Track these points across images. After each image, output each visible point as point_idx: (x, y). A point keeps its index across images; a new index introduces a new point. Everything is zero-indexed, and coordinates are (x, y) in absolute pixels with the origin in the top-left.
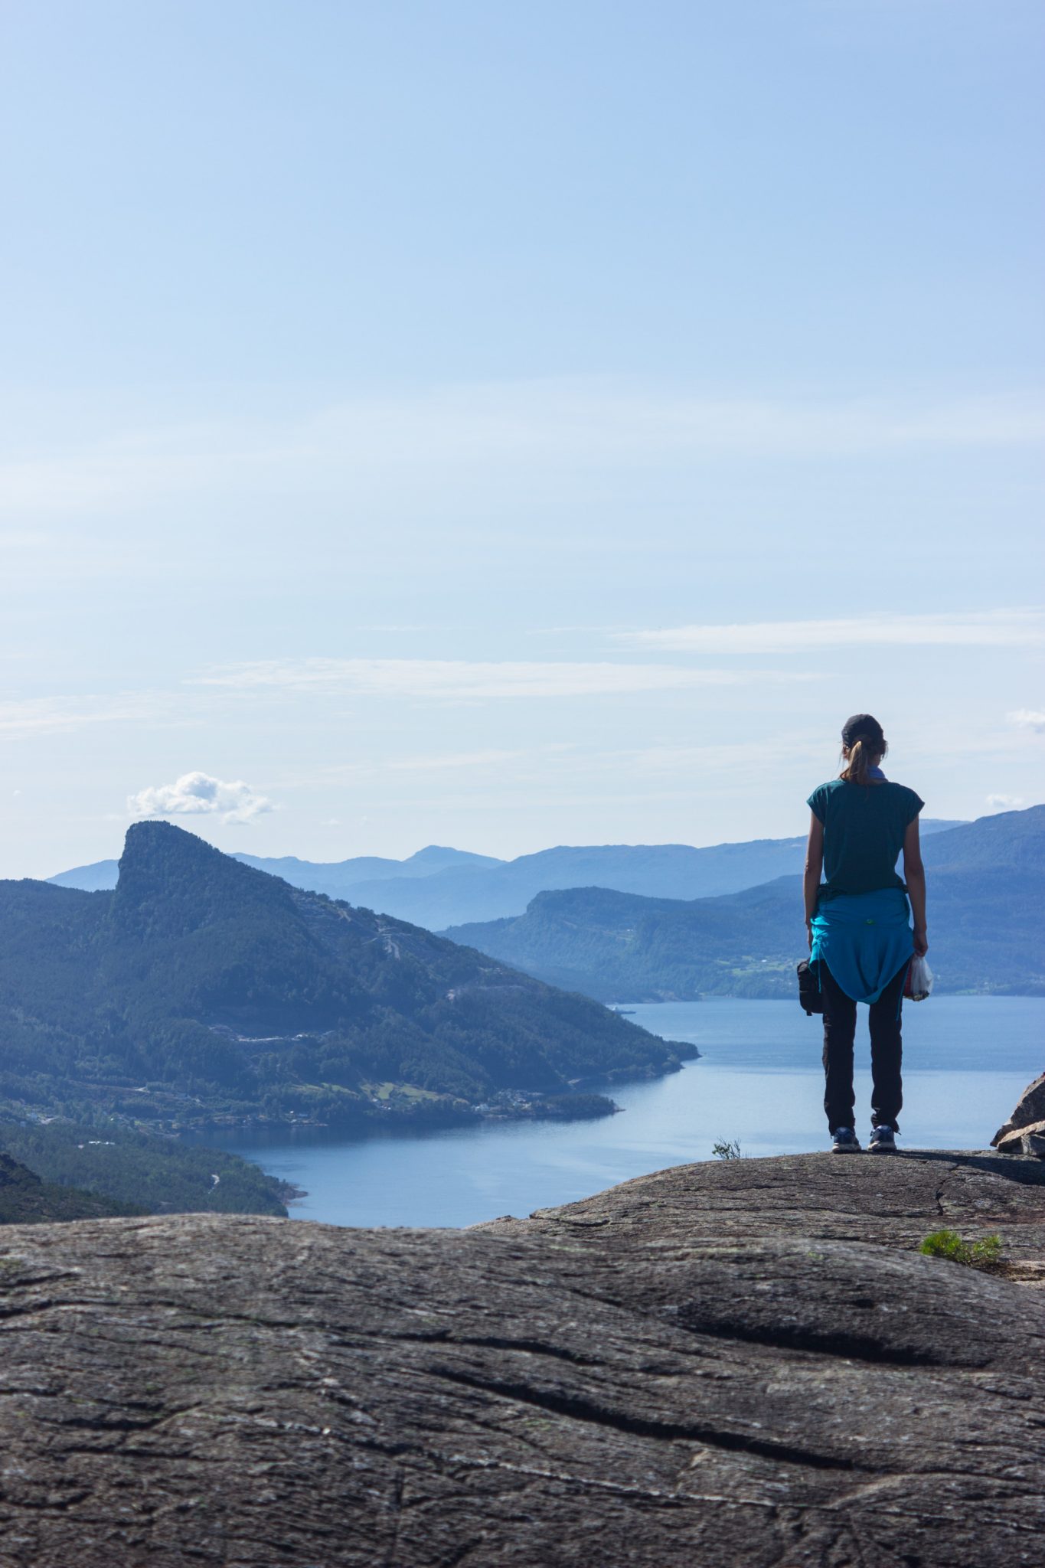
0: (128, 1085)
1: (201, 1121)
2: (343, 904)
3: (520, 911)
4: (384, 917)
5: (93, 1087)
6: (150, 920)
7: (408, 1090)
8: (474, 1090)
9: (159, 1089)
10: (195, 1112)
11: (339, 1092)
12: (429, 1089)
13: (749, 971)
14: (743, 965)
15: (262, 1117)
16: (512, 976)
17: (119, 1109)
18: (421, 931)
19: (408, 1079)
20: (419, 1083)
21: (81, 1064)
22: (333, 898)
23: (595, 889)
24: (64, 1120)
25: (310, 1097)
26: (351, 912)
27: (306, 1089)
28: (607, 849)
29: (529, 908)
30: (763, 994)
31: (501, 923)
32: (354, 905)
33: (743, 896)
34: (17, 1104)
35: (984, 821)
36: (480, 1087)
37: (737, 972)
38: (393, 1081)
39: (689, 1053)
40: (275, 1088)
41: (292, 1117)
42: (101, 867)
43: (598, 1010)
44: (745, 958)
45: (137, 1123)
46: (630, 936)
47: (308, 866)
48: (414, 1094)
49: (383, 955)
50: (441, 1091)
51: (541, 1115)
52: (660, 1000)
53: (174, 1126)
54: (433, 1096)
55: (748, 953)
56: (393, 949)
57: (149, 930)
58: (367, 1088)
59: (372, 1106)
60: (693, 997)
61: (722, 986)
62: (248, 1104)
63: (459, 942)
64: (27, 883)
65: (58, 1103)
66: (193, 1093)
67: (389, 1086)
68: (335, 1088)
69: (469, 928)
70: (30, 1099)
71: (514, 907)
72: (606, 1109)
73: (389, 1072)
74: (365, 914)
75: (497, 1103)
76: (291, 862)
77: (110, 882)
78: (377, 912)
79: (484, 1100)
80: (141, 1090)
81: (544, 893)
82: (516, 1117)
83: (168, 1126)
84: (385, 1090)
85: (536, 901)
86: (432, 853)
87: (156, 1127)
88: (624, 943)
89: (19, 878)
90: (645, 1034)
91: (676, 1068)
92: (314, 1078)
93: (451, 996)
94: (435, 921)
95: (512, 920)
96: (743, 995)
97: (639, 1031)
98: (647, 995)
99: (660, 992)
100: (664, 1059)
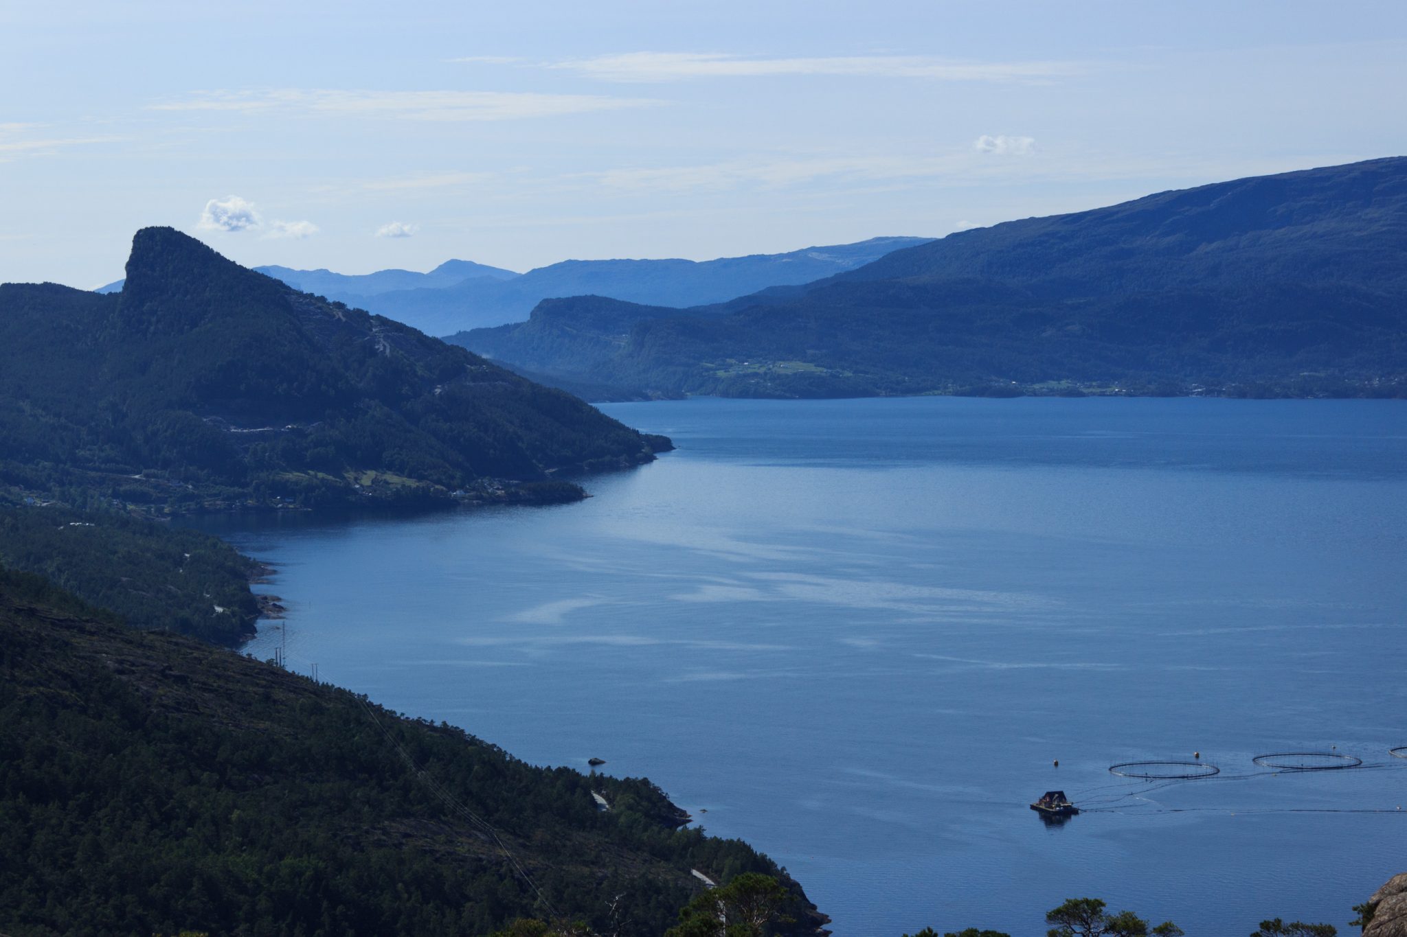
0: (127, 472)
1: (193, 506)
2: (340, 306)
4: (378, 317)
5: (93, 474)
6: (154, 319)
7: (390, 476)
8: (452, 478)
9: (155, 476)
10: (190, 498)
11: (323, 479)
12: (409, 476)
13: (732, 372)
14: (727, 368)
15: (250, 502)
16: (497, 374)
17: (116, 495)
19: (390, 467)
20: (400, 471)
21: (80, 453)
22: (330, 300)
23: (593, 296)
24: (60, 504)
25: (296, 483)
26: (348, 313)
27: (293, 476)
28: (613, 262)
29: (532, 314)
30: (744, 394)
31: (506, 328)
32: (350, 306)
34: (15, 489)
36: (458, 474)
37: (721, 373)
38: (375, 468)
39: (663, 445)
40: (263, 475)
41: (278, 503)
44: (729, 361)
45: (130, 507)
46: (624, 341)
48: (396, 481)
49: (373, 353)
50: (420, 478)
51: (514, 501)
52: (647, 398)
53: (166, 510)
54: (412, 483)
55: (731, 357)
56: (385, 345)
57: (152, 328)
58: (350, 475)
59: (355, 492)
61: (706, 386)
62: (237, 490)
64: (46, 286)
65: (57, 490)
66: (186, 480)
67: (372, 474)
68: (320, 475)
69: (477, 333)
70: (29, 485)
71: (521, 315)
72: (575, 496)
73: (372, 461)
74: (361, 315)
75: (474, 489)
78: (372, 313)
79: (461, 487)
80: (137, 477)
81: (546, 300)
82: (489, 503)
83: (160, 511)
84: (368, 478)
85: (539, 308)
86: (453, 267)
87: (148, 511)
88: (620, 347)
90: (622, 427)
91: (649, 459)
92: (302, 466)
93: (438, 391)
94: (436, 326)
95: (517, 326)
96: (726, 395)
97: (615, 425)
98: (637, 394)
99: (649, 392)
100: (638, 451)
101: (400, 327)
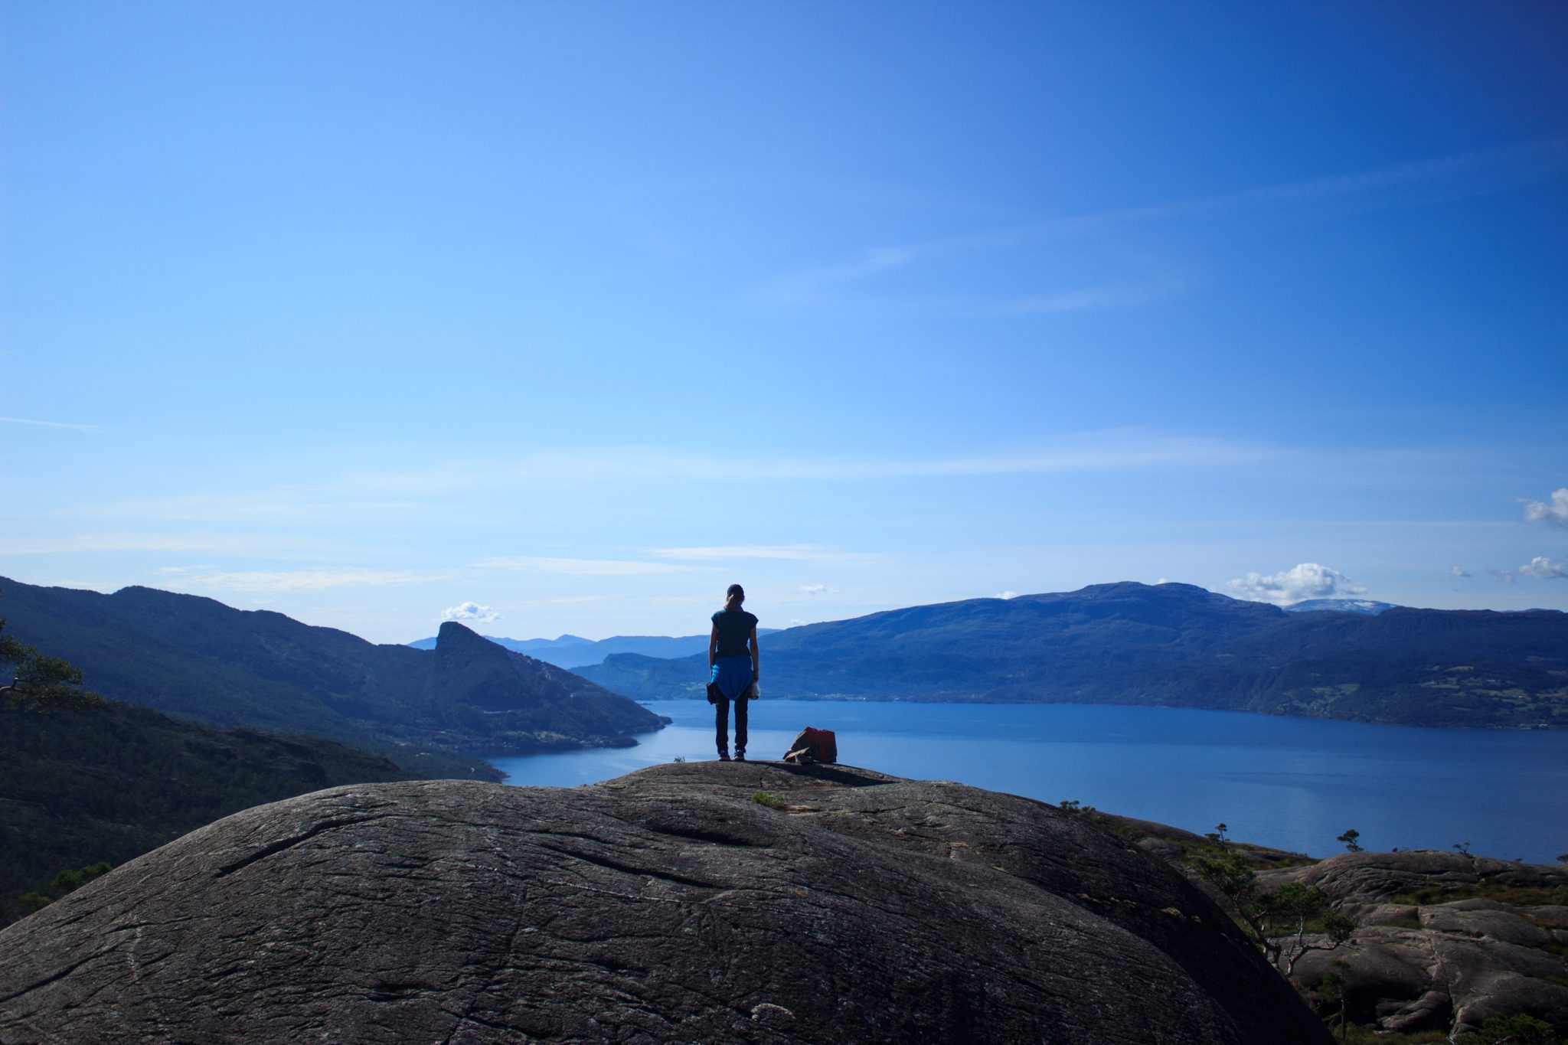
0: (437, 730)
1: (467, 746)
2: (528, 657)
3: (600, 661)
4: (546, 664)
5: (423, 731)
6: (449, 662)
7: (554, 734)
8: (580, 735)
9: (451, 732)
10: (467, 742)
11: (524, 735)
12: (562, 734)
13: (694, 688)
14: (691, 686)
15: (493, 744)
16: (596, 689)
17: (434, 740)
18: (560, 669)
19: (553, 730)
20: (558, 732)
21: (417, 721)
22: (525, 654)
23: (631, 653)
24: (411, 744)
25: (513, 736)
26: (532, 661)
27: (511, 733)
28: (637, 637)
29: (605, 661)
31: (593, 666)
32: (533, 658)
33: (691, 658)
34: (391, 737)
35: (790, 630)
36: (583, 733)
37: (688, 689)
38: (547, 730)
39: (668, 721)
40: (498, 732)
41: (505, 745)
42: (429, 640)
43: (632, 703)
44: (692, 683)
45: (441, 746)
46: (645, 673)
47: (515, 641)
48: (556, 735)
49: (544, 679)
50: (567, 735)
51: (607, 746)
52: (656, 699)
53: (456, 747)
54: (563, 737)
55: (693, 681)
56: (548, 676)
57: (448, 666)
58: (536, 733)
59: (538, 740)
60: (671, 699)
61: (682, 694)
62: (487, 739)
63: (576, 674)
64: (398, 646)
65: (408, 738)
66: (465, 734)
67: (545, 733)
68: (523, 733)
69: (580, 668)
70: (397, 735)
71: (598, 660)
72: (634, 744)
73: (545, 726)
74: (538, 662)
75: (590, 740)
76: (508, 640)
77: (433, 646)
78: (542, 661)
79: (584, 739)
80: (443, 732)
81: (610, 655)
83: (454, 748)
84: (544, 734)
85: (607, 658)
86: (566, 638)
87: (448, 748)
88: (643, 676)
89: (395, 643)
90: (651, 713)
91: (663, 727)
92: (514, 728)
93: (572, 696)
94: (566, 665)
95: (598, 666)
96: (691, 698)
97: (648, 712)
98: (653, 697)
99: (657, 697)
100: (657, 724)
101: (554, 667)
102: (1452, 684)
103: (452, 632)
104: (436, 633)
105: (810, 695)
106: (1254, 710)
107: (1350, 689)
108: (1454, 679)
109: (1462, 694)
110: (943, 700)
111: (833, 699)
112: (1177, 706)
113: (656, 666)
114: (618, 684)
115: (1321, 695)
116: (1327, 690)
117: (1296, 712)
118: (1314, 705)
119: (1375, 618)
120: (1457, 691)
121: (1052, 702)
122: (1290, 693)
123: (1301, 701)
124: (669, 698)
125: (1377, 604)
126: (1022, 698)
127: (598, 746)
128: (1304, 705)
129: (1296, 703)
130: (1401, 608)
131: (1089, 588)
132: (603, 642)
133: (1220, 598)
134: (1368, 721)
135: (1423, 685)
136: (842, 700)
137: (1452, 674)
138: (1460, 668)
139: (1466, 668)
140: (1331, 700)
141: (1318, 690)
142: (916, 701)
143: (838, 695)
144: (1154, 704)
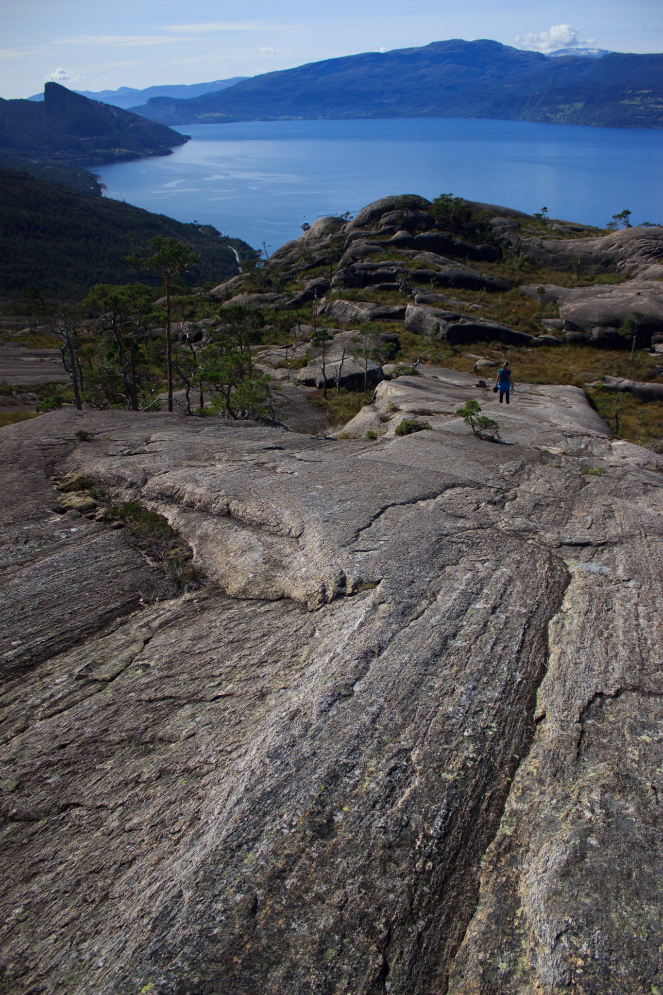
0: (54, 152)
1: (73, 160)
3: (145, 103)
4: (112, 106)
5: (46, 153)
6: (54, 109)
7: (123, 150)
8: (139, 150)
9: (62, 153)
10: (71, 158)
11: (106, 152)
13: (202, 117)
15: (88, 159)
16: (146, 121)
17: (53, 158)
18: (122, 109)
19: (122, 147)
20: (125, 148)
21: (42, 147)
22: (99, 101)
23: (162, 96)
24: (40, 162)
25: (99, 153)
27: (98, 151)
28: (165, 86)
29: (148, 102)
30: (206, 123)
31: (141, 107)
32: (105, 103)
33: (199, 98)
34: (27, 159)
35: (256, 77)
36: (140, 148)
37: (199, 117)
38: (119, 148)
39: (189, 138)
40: (91, 151)
41: (95, 159)
42: (40, 95)
43: (167, 128)
45: (58, 161)
46: (173, 109)
47: (92, 93)
48: (124, 151)
49: (113, 116)
50: (131, 150)
51: (156, 155)
52: (181, 125)
53: (67, 162)
54: (129, 151)
55: (201, 113)
56: (115, 114)
57: (54, 111)
58: (113, 150)
59: (115, 154)
60: (190, 124)
61: (196, 121)
62: (84, 156)
63: (131, 112)
64: (21, 100)
65: (38, 157)
66: (70, 154)
69: (134, 108)
70: (31, 157)
71: (144, 102)
72: (170, 153)
73: (118, 146)
74: (107, 105)
75: (144, 152)
76: (88, 92)
77: (42, 99)
78: (110, 105)
79: (141, 152)
80: (58, 153)
81: (151, 98)
82: (148, 156)
84: (117, 150)
85: (148, 100)
86: (122, 89)
87: (63, 162)
88: (171, 111)
89: (19, 99)
91: (186, 142)
92: (99, 148)
93: (131, 126)
94: (125, 106)
95: (144, 106)
96: (201, 123)
97: (176, 133)
98: (178, 124)
99: (181, 123)
100: (183, 140)
101: (118, 108)
102: (637, 101)
103: (52, 88)
104: (43, 91)
105: (270, 117)
106: (524, 119)
107: (579, 105)
108: (638, 99)
109: (642, 108)
110: (347, 118)
111: (284, 119)
112: (480, 117)
113: (180, 104)
114: (157, 116)
115: (563, 110)
116: (566, 106)
117: (548, 120)
118: (558, 116)
119: (599, 61)
120: (639, 106)
121: (410, 117)
122: (545, 109)
123: (551, 113)
124: (188, 124)
125: (601, 51)
126: (393, 115)
127: (150, 155)
128: (552, 116)
129: (548, 115)
130: (614, 54)
131: (433, 44)
132: (145, 90)
133: (509, 49)
134: (587, 125)
135: (621, 102)
136: (289, 119)
137: (638, 96)
138: (643, 91)
139: (646, 91)
140: (568, 112)
141: (561, 106)
142: (331, 119)
143: (287, 117)
144: (467, 117)
